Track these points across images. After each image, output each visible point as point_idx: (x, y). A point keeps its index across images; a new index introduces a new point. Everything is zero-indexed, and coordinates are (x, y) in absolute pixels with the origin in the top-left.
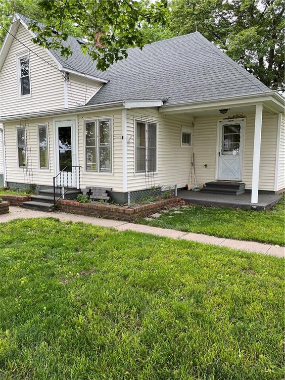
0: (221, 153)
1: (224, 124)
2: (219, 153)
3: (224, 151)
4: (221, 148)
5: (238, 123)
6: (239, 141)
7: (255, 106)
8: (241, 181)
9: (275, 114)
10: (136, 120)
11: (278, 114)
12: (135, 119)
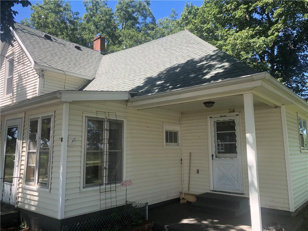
0: (214, 156)
1: (216, 120)
2: (213, 155)
3: (219, 153)
4: (214, 149)
5: (233, 118)
6: (236, 141)
7: (242, 95)
8: (243, 194)
9: (276, 107)
10: (86, 116)
11: (280, 107)
12: (84, 115)
